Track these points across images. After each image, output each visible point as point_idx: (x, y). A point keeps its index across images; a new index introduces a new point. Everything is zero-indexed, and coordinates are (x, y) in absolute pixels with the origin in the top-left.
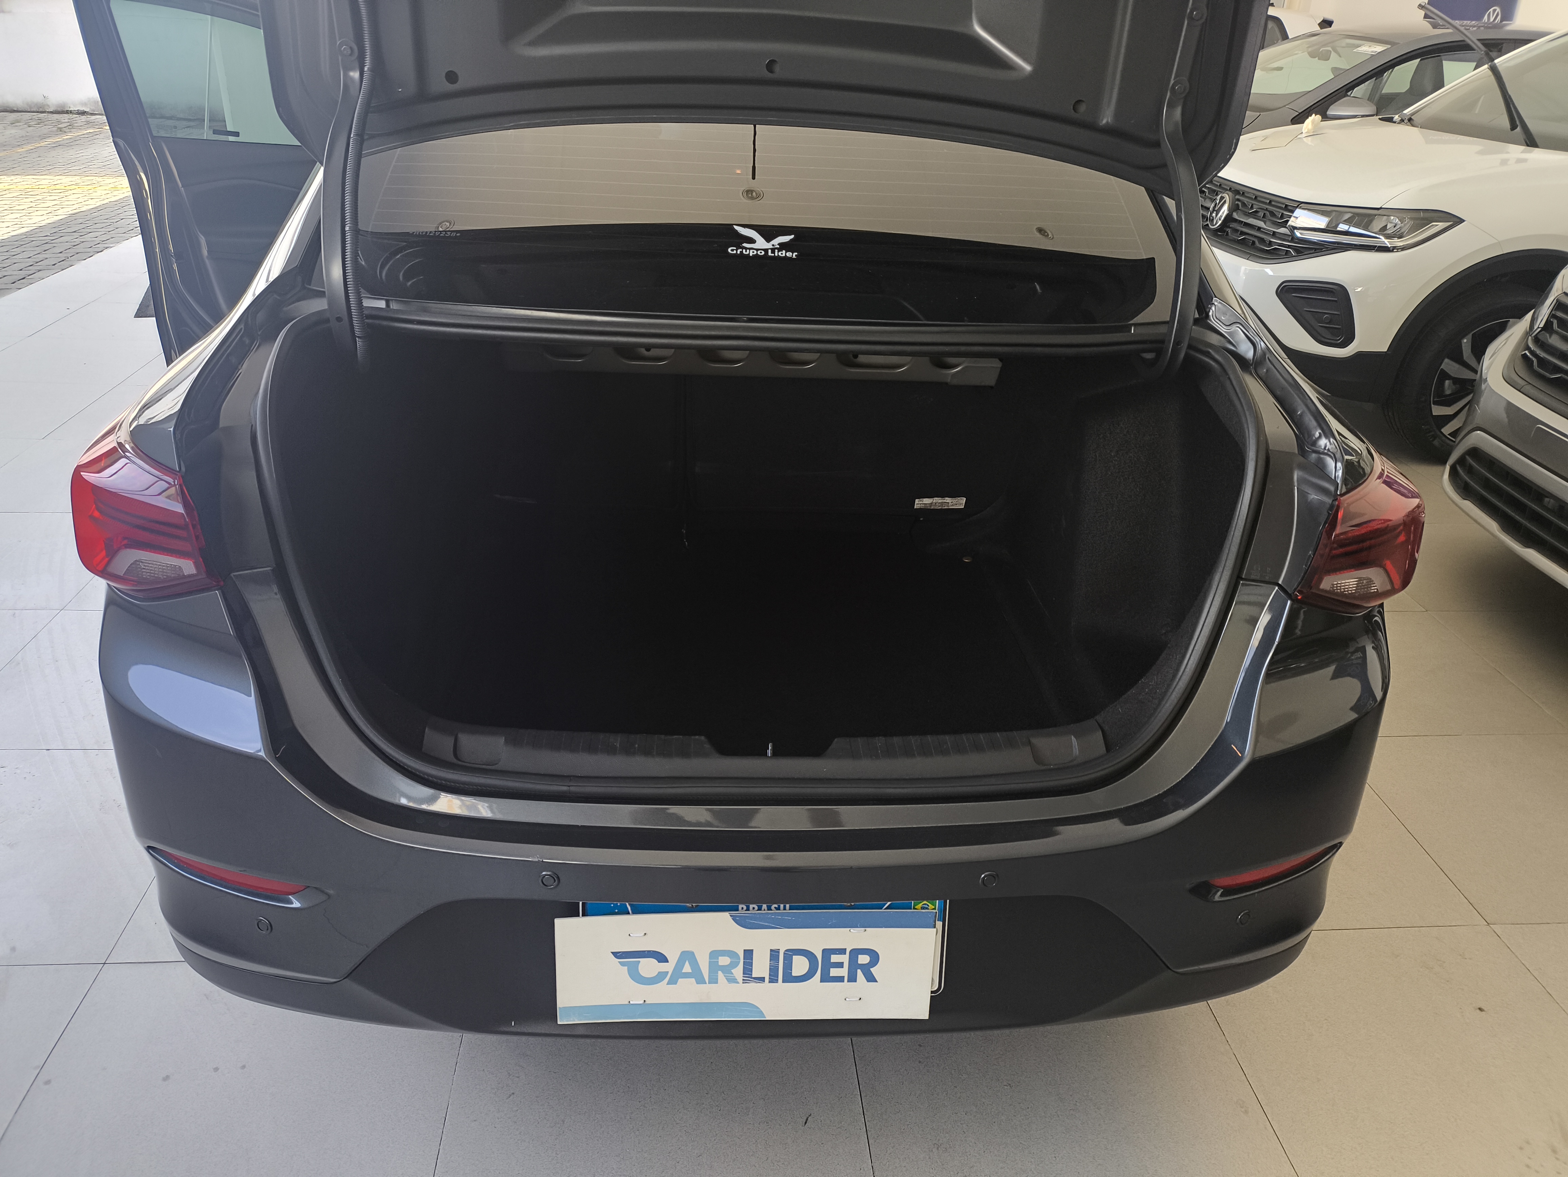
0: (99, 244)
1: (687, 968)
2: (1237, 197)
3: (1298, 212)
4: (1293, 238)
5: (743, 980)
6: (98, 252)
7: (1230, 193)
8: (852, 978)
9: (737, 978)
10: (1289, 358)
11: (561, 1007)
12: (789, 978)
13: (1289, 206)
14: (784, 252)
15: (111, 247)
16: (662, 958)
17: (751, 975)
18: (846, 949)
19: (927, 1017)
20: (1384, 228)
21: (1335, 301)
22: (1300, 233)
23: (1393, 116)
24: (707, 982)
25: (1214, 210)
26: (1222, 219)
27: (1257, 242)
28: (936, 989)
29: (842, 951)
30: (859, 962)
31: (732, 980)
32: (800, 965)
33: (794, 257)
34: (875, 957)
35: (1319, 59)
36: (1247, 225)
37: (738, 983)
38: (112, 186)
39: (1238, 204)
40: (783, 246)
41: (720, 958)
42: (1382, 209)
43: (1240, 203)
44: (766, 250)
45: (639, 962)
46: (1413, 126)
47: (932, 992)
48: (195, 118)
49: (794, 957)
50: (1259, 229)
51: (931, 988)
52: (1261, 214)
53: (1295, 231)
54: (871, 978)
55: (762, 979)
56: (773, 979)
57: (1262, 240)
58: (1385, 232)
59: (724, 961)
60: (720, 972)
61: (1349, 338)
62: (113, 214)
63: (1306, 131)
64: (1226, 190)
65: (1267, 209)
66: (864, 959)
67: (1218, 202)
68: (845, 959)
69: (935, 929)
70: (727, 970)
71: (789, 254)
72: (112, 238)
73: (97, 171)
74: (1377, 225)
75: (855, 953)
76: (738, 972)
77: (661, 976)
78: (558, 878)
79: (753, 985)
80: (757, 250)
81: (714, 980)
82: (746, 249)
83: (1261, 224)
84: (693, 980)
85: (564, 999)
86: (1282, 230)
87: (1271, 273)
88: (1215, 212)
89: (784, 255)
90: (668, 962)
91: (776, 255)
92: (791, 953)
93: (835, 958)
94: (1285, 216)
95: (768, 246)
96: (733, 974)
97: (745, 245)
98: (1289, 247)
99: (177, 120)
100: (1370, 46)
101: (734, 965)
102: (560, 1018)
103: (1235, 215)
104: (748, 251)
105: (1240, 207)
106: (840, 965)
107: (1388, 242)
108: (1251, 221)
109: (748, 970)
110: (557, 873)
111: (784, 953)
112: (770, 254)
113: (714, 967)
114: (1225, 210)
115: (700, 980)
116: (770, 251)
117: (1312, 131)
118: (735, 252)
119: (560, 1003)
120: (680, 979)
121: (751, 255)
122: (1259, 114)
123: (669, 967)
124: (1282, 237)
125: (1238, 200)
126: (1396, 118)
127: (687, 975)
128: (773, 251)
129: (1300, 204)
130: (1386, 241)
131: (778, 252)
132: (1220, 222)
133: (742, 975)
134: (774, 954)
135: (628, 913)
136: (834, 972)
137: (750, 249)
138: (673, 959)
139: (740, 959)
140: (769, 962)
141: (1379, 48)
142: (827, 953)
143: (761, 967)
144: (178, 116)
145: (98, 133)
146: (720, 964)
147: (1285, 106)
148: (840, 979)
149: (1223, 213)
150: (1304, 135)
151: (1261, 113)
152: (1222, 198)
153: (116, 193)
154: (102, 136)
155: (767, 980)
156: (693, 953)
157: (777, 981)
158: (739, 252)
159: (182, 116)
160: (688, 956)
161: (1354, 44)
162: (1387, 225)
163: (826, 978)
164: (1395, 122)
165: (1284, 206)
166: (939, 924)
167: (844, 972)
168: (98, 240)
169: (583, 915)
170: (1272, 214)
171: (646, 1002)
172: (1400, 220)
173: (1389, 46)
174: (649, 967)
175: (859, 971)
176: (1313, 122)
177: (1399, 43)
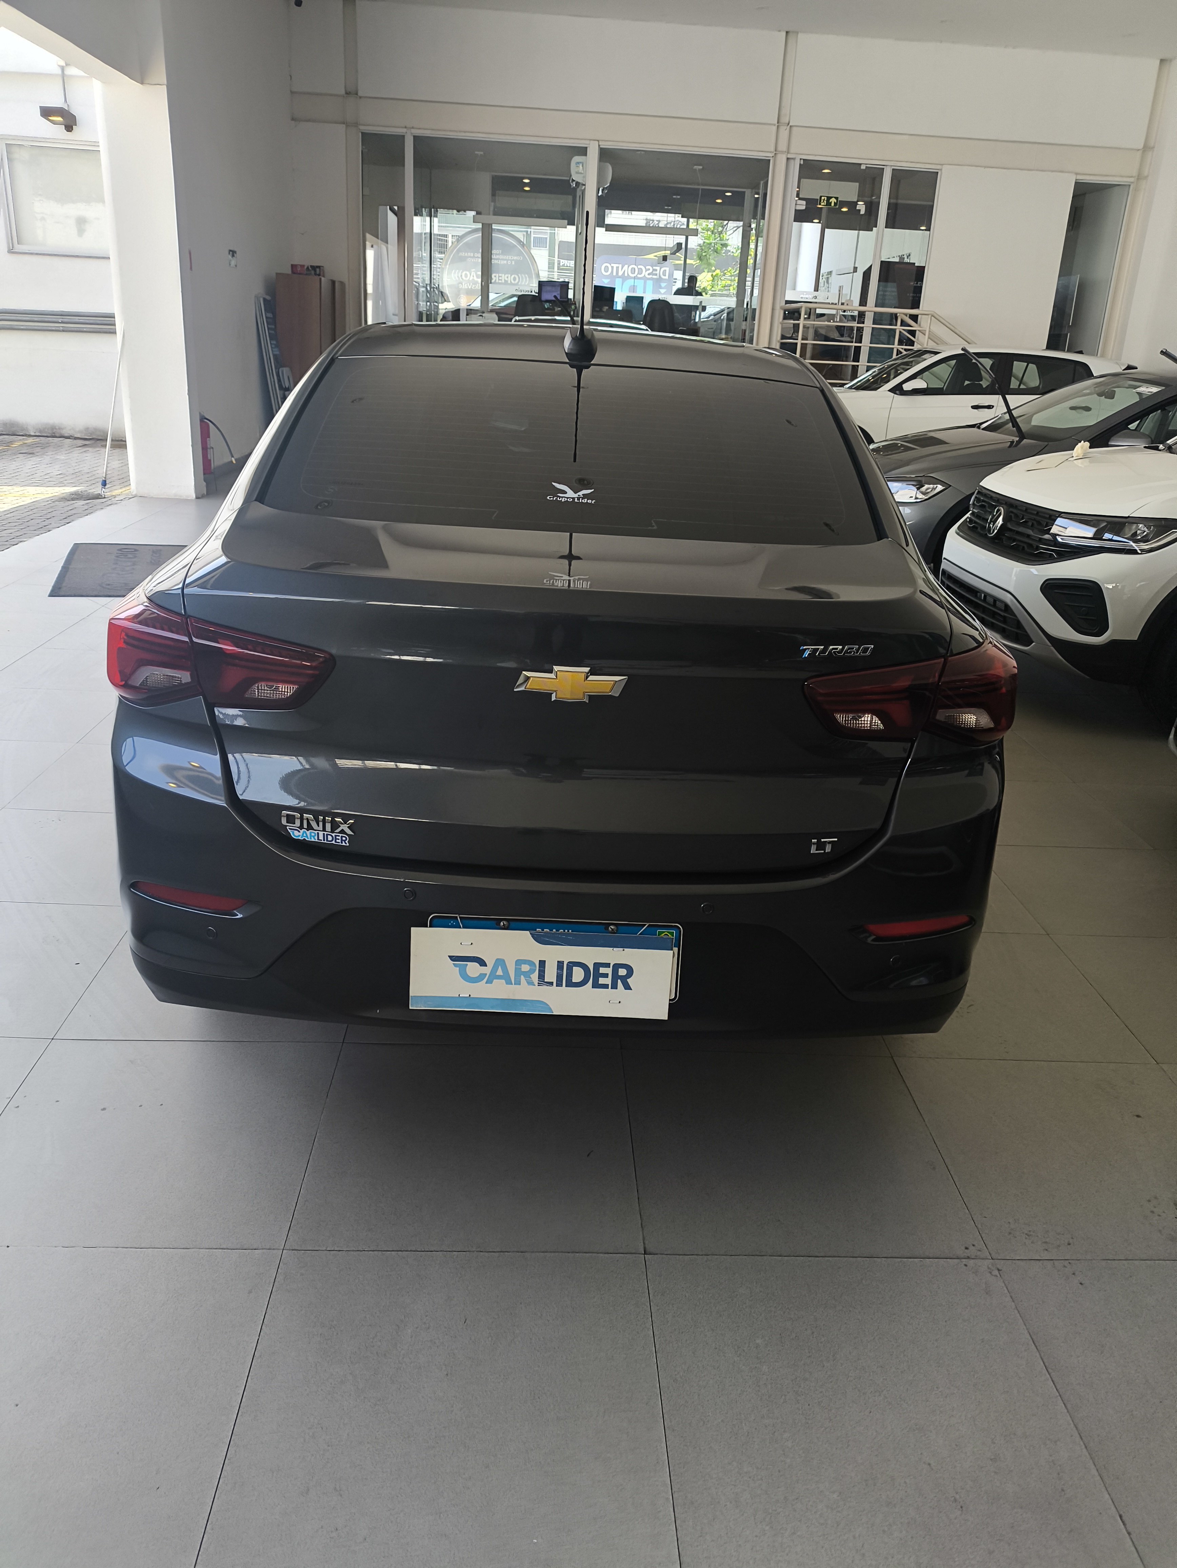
0: (14, 538)
1: (500, 972)
2: (1011, 509)
3: (1059, 521)
4: (1055, 543)
5: (538, 983)
6: (14, 545)
7: (1005, 506)
8: (614, 986)
9: (534, 981)
10: (1053, 646)
11: (412, 995)
12: (570, 984)
13: (1051, 516)
14: (586, 500)
15: (25, 541)
16: (482, 963)
17: (544, 979)
18: (610, 964)
19: (666, 1018)
20: (1135, 534)
21: (1090, 596)
22: (1061, 539)
23: (1158, 445)
24: (513, 983)
25: (991, 521)
26: (998, 528)
27: (1025, 546)
28: (673, 997)
29: (607, 965)
30: (620, 974)
31: (531, 983)
32: (578, 975)
33: (593, 502)
34: (630, 971)
35: (1105, 398)
36: (1018, 533)
37: (535, 985)
38: (21, 493)
39: (1011, 516)
40: (585, 496)
41: (522, 965)
42: (1130, 518)
43: (1013, 515)
44: (574, 499)
45: (467, 965)
46: (1171, 453)
47: (670, 1000)
48: (91, 438)
49: (574, 968)
50: (1028, 536)
51: (670, 997)
52: (1030, 524)
53: (1057, 537)
54: (627, 987)
55: (551, 984)
56: (559, 984)
57: (1030, 546)
58: (1135, 538)
59: (525, 968)
60: (522, 976)
61: (1103, 627)
62: (23, 515)
63: (1076, 455)
64: (1003, 504)
65: (1035, 520)
66: (622, 972)
67: (995, 514)
68: (609, 971)
69: (672, 951)
70: (527, 975)
71: (589, 501)
72: (25, 534)
73: (6, 481)
74: (1129, 531)
75: (617, 967)
76: (535, 977)
77: (481, 977)
78: (415, 894)
79: (545, 988)
80: (567, 498)
81: (518, 983)
82: (560, 497)
83: (1030, 532)
84: (504, 981)
85: (414, 990)
86: (1047, 536)
87: (1036, 573)
88: (992, 523)
89: (586, 502)
90: (487, 966)
91: (581, 501)
92: (572, 965)
93: (602, 970)
94: (1049, 524)
95: (576, 496)
96: (531, 978)
97: (559, 495)
98: (1052, 550)
99: (74, 439)
100: (1147, 387)
101: (533, 971)
102: (411, 1005)
103: (1009, 526)
104: (561, 498)
105: (1013, 519)
106: (606, 976)
107: (1136, 545)
108: (1021, 529)
109: (541, 976)
110: (415, 890)
111: (567, 965)
112: (576, 501)
113: (518, 972)
114: (1000, 521)
115: (509, 982)
116: (576, 499)
117: (1082, 455)
118: (552, 499)
119: (412, 993)
120: (495, 980)
121: (563, 501)
122: (1046, 443)
123: (487, 970)
124: (1046, 542)
125: (1012, 512)
126: (1161, 447)
127: (499, 977)
128: (578, 499)
129: (1060, 514)
130: (1134, 545)
131: (582, 500)
132: (996, 531)
133: (538, 980)
134: (560, 964)
135: (460, 928)
136: (602, 981)
137: (562, 497)
138: (490, 963)
139: (536, 967)
140: (556, 971)
141: (1154, 389)
142: (597, 966)
143: (551, 974)
144: (75, 436)
145: (6, 450)
146: (523, 970)
147: (1071, 437)
148: (605, 986)
149: (999, 523)
150: (1074, 458)
151: (1050, 443)
152: (998, 510)
153: (24, 499)
154: (9, 452)
155: (555, 984)
156: (504, 961)
157: (562, 986)
158: (554, 499)
159: (78, 435)
160: (500, 962)
161: (1136, 386)
162: (1137, 532)
163: (596, 985)
164: (1160, 450)
165: (1048, 516)
166: (676, 949)
167: (608, 981)
168: (12, 536)
169: (430, 927)
170: (1039, 523)
171: (471, 996)
172: (1147, 528)
173: (1164, 388)
174: (473, 969)
175: (619, 981)
176: (1082, 447)
177: (1172, 386)
